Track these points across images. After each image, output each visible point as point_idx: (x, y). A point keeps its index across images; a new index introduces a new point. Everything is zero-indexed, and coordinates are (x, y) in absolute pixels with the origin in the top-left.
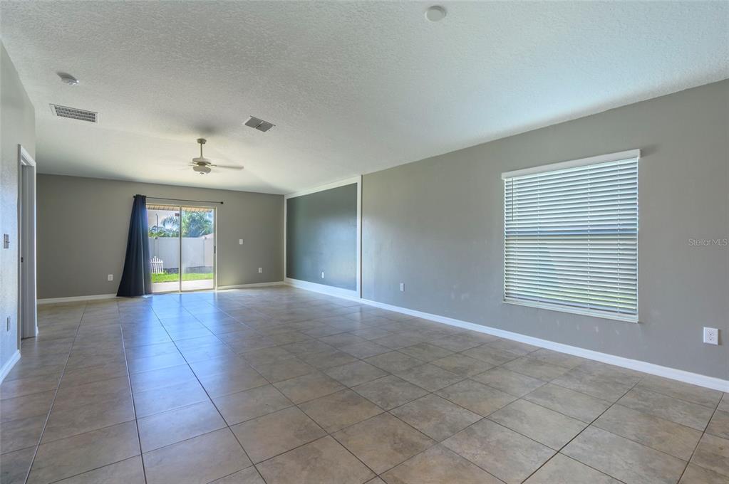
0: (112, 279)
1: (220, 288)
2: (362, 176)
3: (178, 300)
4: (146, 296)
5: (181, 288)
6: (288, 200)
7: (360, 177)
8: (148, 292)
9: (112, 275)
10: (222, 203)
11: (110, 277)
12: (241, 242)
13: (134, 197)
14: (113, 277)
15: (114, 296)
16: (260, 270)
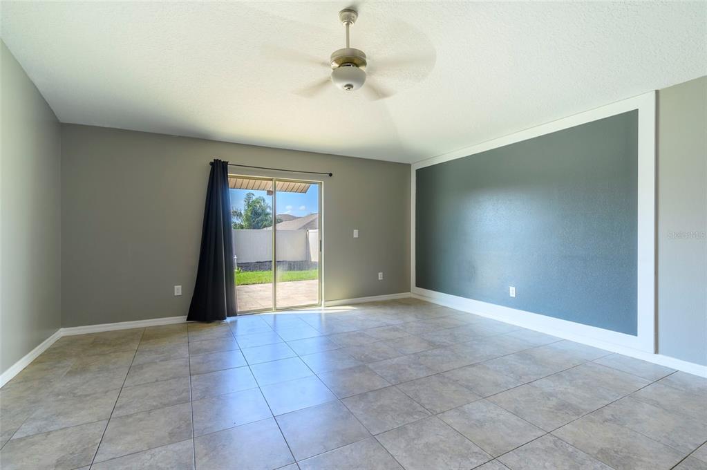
0: (180, 294)
1: (327, 303)
2: (657, 92)
3: (271, 323)
4: (229, 320)
5: (275, 304)
6: (418, 171)
7: (654, 92)
8: (232, 313)
9: (180, 287)
10: (331, 175)
11: (178, 290)
12: (356, 233)
13: (211, 164)
14: (181, 290)
15: (182, 319)
16: (380, 276)
